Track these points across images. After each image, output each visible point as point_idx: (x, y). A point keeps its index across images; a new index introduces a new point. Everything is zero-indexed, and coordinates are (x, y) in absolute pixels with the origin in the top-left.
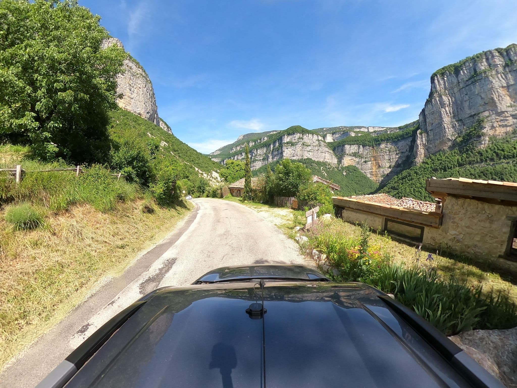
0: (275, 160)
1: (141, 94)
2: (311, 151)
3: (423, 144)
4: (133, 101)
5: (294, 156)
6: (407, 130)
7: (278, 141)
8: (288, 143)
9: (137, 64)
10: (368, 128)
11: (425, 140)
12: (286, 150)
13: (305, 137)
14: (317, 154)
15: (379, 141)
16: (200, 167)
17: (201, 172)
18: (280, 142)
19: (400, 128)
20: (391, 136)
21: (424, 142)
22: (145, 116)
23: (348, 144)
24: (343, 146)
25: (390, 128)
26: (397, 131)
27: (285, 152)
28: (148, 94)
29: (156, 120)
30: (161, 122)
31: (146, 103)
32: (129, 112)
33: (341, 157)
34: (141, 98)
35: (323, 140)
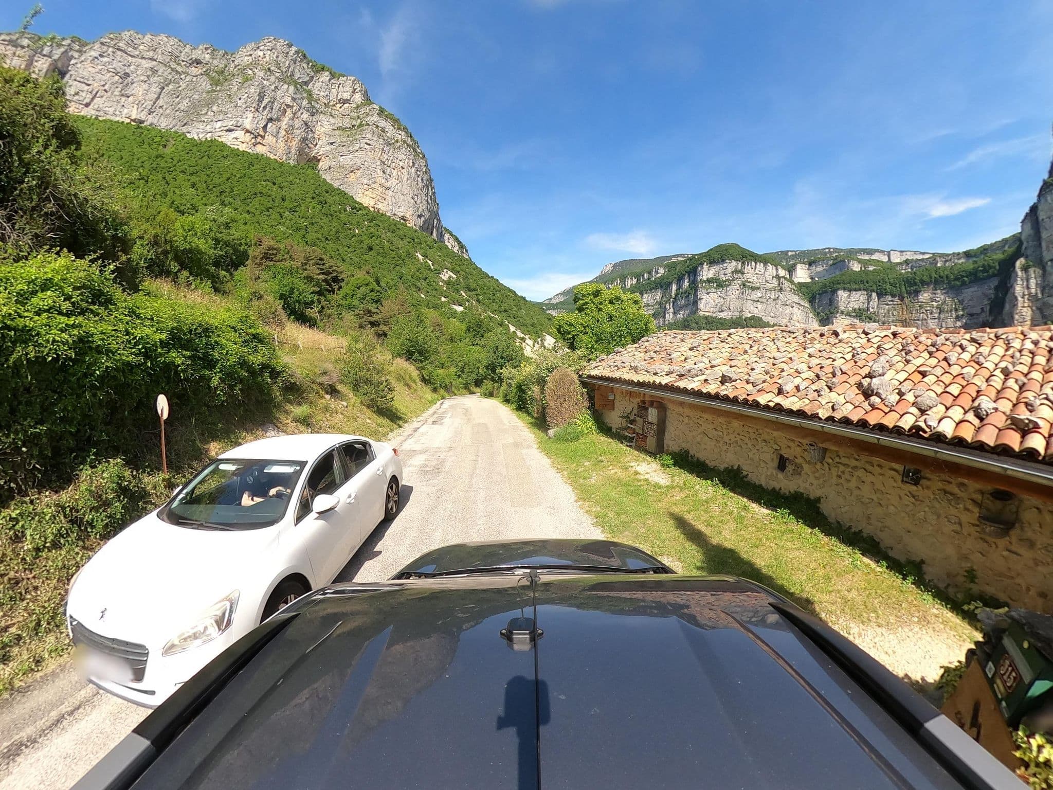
0: (680, 316)
1: (405, 179)
2: (760, 300)
3: (1030, 294)
4: (389, 193)
5: (722, 311)
6: (987, 258)
7: (689, 276)
8: (709, 281)
9: (396, 122)
10: (889, 252)
11: (1037, 284)
12: (704, 297)
13: (748, 269)
14: (774, 309)
15: (915, 284)
16: (520, 325)
17: (522, 335)
18: (692, 278)
19: (968, 254)
20: (946, 273)
21: (1033, 291)
22: (414, 222)
23: (845, 289)
24: (834, 292)
25: (942, 255)
26: (960, 262)
27: (703, 301)
28: (419, 179)
29: (437, 230)
30: (447, 236)
31: (416, 198)
32: (382, 214)
33: (828, 319)
34: (406, 186)
35: (788, 276)
